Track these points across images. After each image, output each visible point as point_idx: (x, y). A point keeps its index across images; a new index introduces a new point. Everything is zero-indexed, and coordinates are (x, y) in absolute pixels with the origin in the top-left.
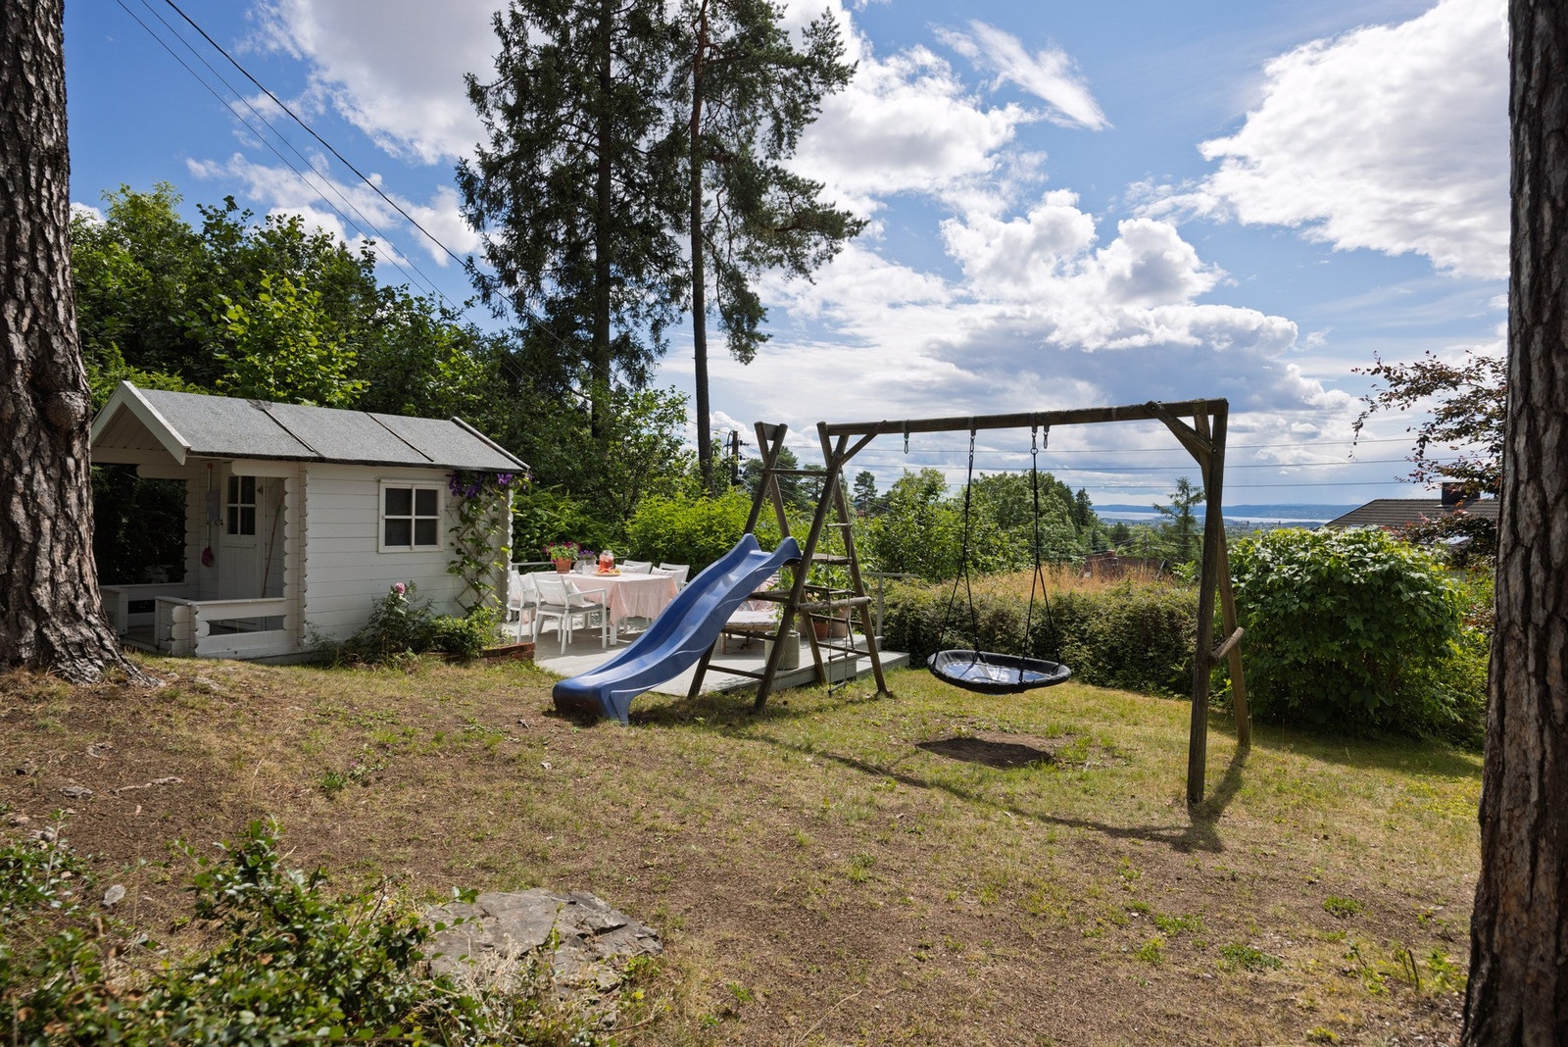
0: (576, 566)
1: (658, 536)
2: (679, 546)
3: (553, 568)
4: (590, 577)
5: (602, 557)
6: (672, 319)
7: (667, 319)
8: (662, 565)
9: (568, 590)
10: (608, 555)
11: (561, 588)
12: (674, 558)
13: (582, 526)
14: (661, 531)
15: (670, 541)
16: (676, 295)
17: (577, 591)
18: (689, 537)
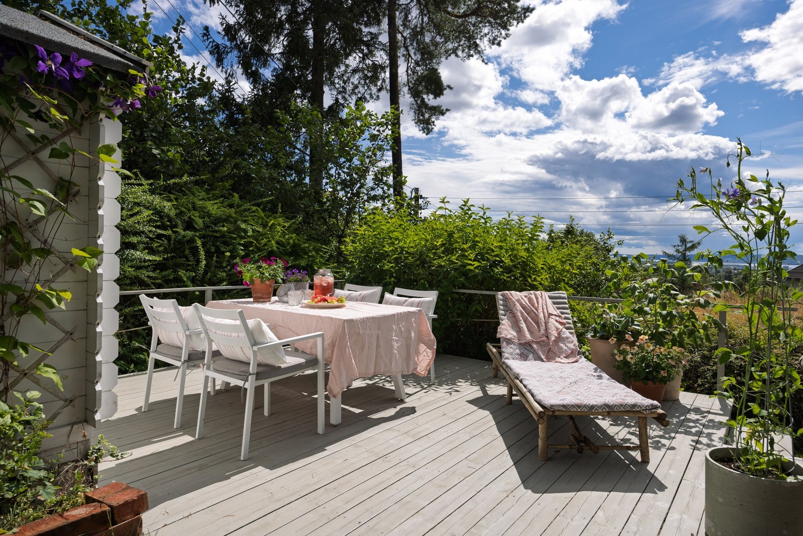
0: (280, 291)
1: (385, 255)
2: (409, 266)
3: (247, 293)
4: (297, 309)
5: (317, 279)
6: (371, 97)
7: (368, 97)
8: (398, 290)
9: (254, 338)
10: (326, 277)
11: (243, 334)
12: (413, 283)
13: (295, 246)
14: (388, 248)
15: (397, 261)
16: (374, 79)
17: (271, 338)
18: (422, 259)
